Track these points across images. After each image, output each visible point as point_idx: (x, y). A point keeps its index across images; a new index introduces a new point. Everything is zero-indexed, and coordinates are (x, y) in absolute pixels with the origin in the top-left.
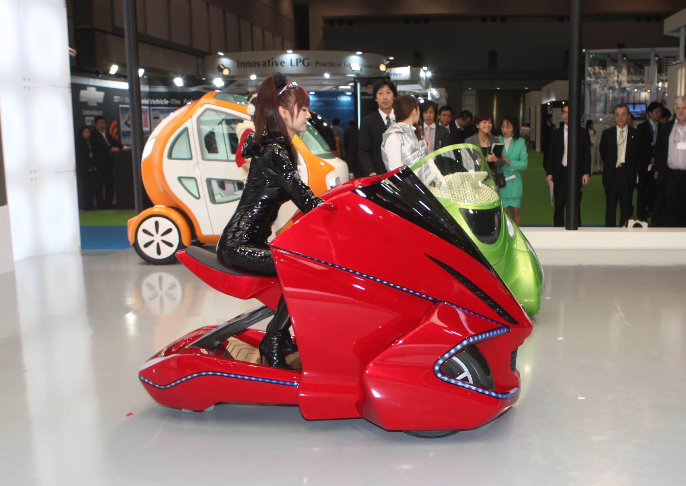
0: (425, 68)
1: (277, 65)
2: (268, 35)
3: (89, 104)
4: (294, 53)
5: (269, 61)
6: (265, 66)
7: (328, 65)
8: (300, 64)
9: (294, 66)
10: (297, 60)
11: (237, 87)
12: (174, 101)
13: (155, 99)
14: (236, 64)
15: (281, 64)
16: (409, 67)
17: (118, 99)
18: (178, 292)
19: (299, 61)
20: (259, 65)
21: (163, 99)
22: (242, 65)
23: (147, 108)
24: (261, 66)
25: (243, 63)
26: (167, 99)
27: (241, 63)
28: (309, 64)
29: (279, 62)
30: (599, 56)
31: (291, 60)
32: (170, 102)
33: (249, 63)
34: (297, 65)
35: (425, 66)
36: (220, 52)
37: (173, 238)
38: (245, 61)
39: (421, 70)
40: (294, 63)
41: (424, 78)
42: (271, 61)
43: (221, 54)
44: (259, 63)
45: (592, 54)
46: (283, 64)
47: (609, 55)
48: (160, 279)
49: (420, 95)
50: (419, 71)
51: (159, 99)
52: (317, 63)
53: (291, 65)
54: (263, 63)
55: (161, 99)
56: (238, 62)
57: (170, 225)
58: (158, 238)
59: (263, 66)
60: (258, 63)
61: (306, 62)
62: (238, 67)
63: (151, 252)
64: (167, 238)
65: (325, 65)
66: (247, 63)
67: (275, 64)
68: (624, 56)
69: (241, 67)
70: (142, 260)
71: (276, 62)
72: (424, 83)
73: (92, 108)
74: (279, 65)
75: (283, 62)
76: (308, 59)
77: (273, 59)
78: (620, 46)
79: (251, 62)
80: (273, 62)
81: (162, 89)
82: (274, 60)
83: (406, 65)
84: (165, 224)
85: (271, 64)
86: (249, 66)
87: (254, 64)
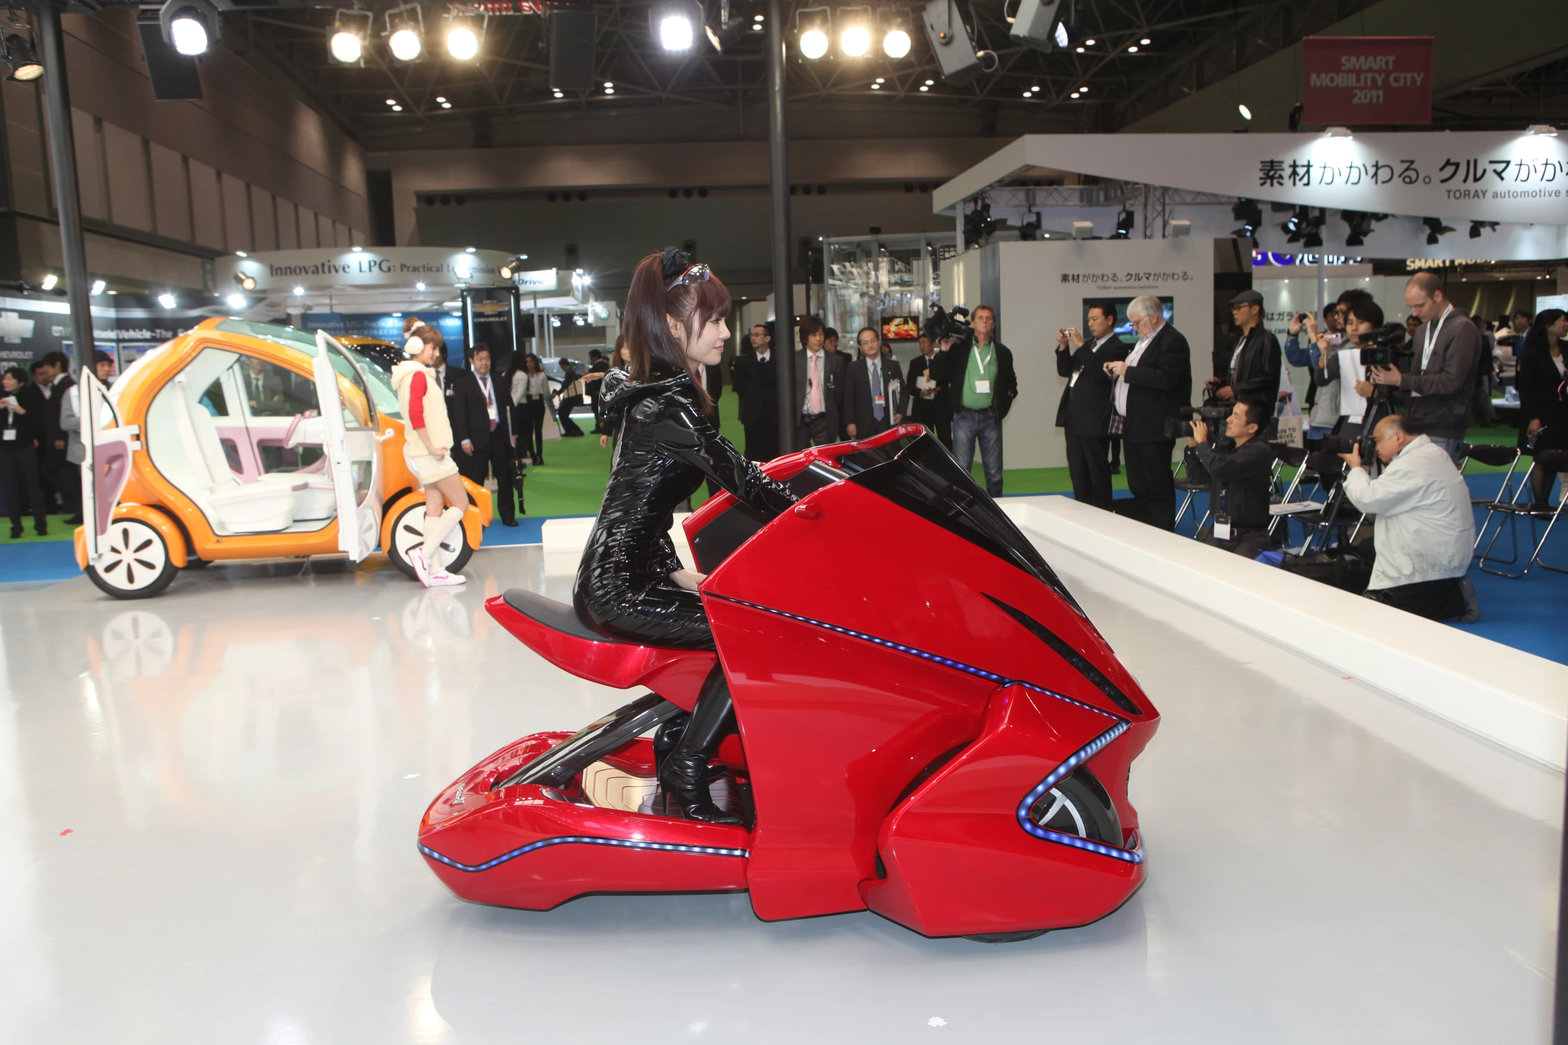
0: (580, 271)
1: (337, 271)
2: (326, 223)
3: (6, 340)
4: (364, 250)
5: (323, 265)
6: (318, 273)
7: (421, 269)
8: (375, 269)
9: (365, 272)
10: (370, 262)
11: (268, 308)
12: (161, 333)
13: (127, 330)
14: (269, 271)
15: (344, 269)
16: (554, 270)
17: (60, 331)
18: (167, 641)
19: (372, 264)
20: (306, 272)
21: (141, 330)
22: (279, 271)
23: (114, 344)
24: (310, 273)
25: (281, 269)
26: (148, 330)
27: (277, 269)
28: (389, 269)
29: (339, 266)
30: (844, 247)
31: (360, 263)
32: (154, 334)
33: (290, 268)
34: (370, 271)
35: (580, 267)
36: (240, 251)
37: (156, 554)
38: (283, 266)
39: (574, 274)
40: (365, 267)
41: (580, 288)
42: (327, 264)
43: (241, 254)
44: (307, 268)
45: (834, 244)
46: (347, 270)
47: (859, 245)
48: (135, 623)
49: (577, 314)
50: (571, 277)
51: (134, 331)
52: (403, 267)
53: (361, 271)
54: (314, 268)
55: (137, 330)
56: (271, 267)
57: (149, 534)
58: (128, 556)
59: (313, 272)
60: (304, 268)
61: (384, 266)
62: (272, 274)
63: (117, 579)
64: (144, 555)
65: (415, 269)
66: (286, 269)
67: (333, 270)
68: (881, 246)
69: (277, 275)
70: (102, 594)
71: (335, 267)
72: (579, 295)
73: (12, 347)
74: (341, 271)
75: (346, 267)
76: (388, 261)
77: (329, 261)
78: (875, 231)
79: (293, 267)
80: (329, 267)
81: (138, 313)
82: (332, 264)
83: (549, 267)
84: (139, 533)
85: (326, 269)
86: (291, 273)
87: (298, 271)
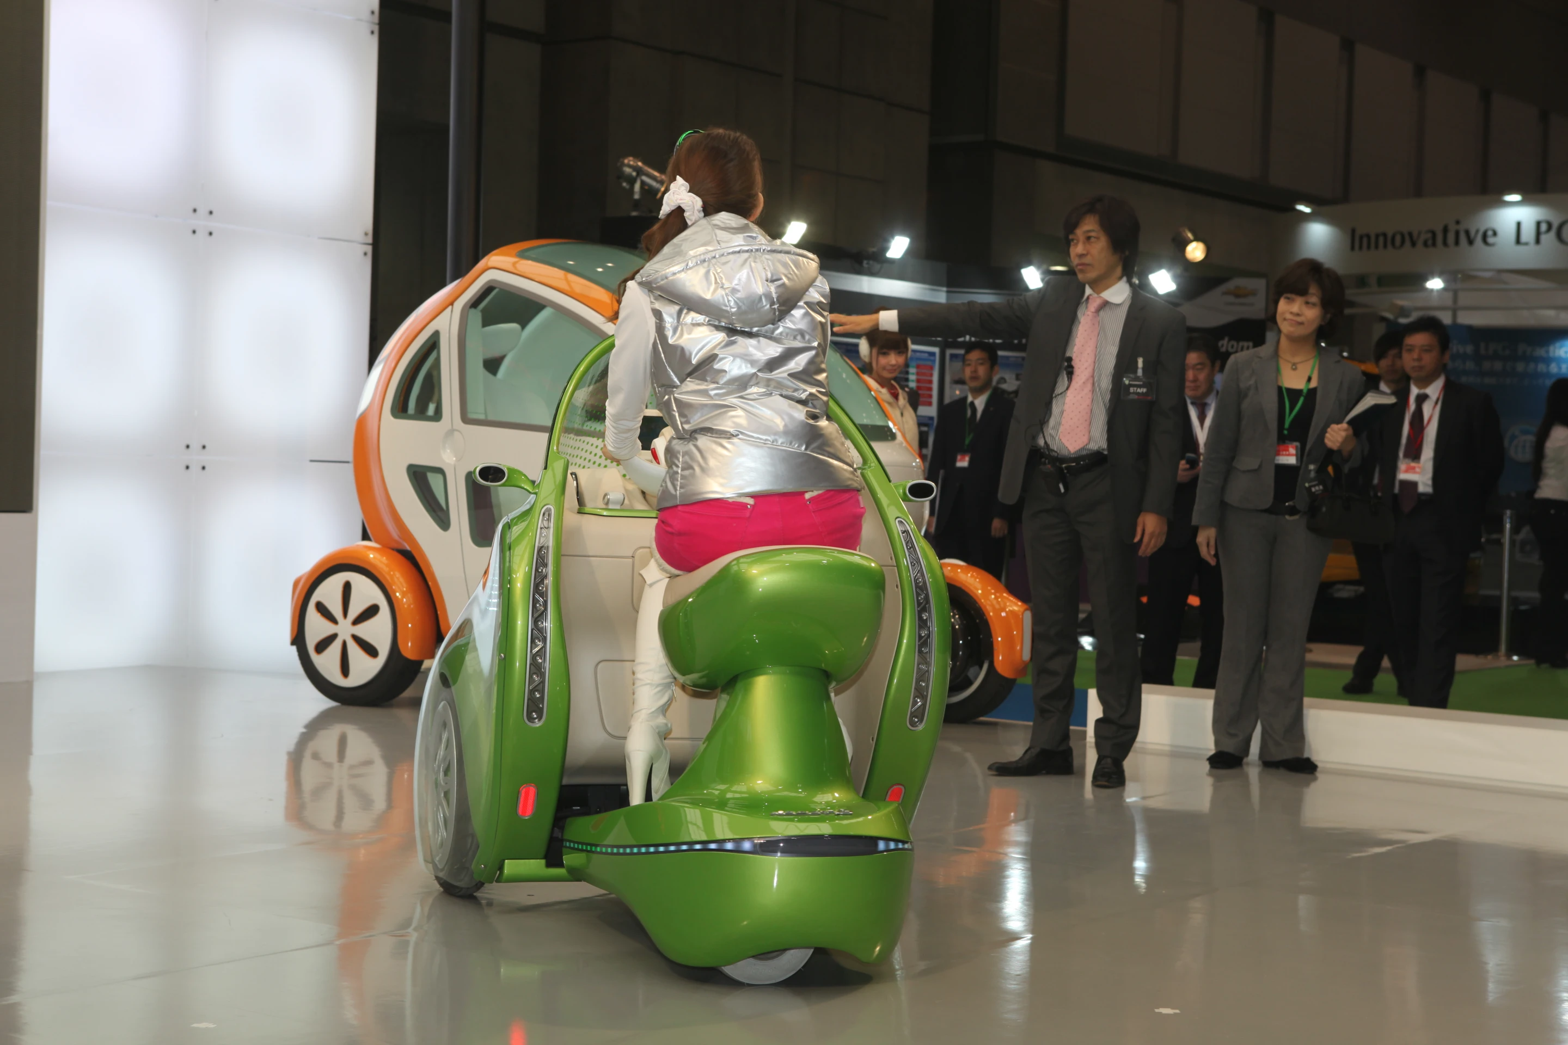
1: (1471, 242)
4: (1529, 201)
5: (1445, 230)
6: (1434, 244)
8: (1549, 239)
9: (1526, 244)
10: (1538, 224)
11: (1231, 299)
14: (1347, 241)
15: (1485, 237)
19: (1544, 227)
20: (1414, 244)
22: (1365, 240)
24: (1420, 243)
25: (1368, 235)
27: (1361, 238)
29: (1477, 231)
31: (1519, 225)
33: (1384, 236)
34: (1538, 241)
37: (380, 632)
38: (1374, 231)
40: (1528, 233)
42: (1452, 228)
43: (1304, 209)
44: (1415, 235)
46: (1491, 240)
53: (1518, 241)
54: (1429, 235)
56: (1352, 233)
57: (376, 595)
58: (345, 629)
59: (1425, 244)
60: (1410, 234)
61: (1565, 233)
62: (1353, 248)
63: (329, 667)
64: (365, 630)
66: (1377, 236)
67: (1463, 240)
69: (1361, 248)
71: (1467, 233)
74: (1479, 241)
75: (1490, 233)
77: (1458, 222)
79: (1389, 232)
80: (1457, 234)
82: (1462, 227)
84: (364, 593)
85: (1451, 238)
86: (1385, 245)
87: (1398, 240)
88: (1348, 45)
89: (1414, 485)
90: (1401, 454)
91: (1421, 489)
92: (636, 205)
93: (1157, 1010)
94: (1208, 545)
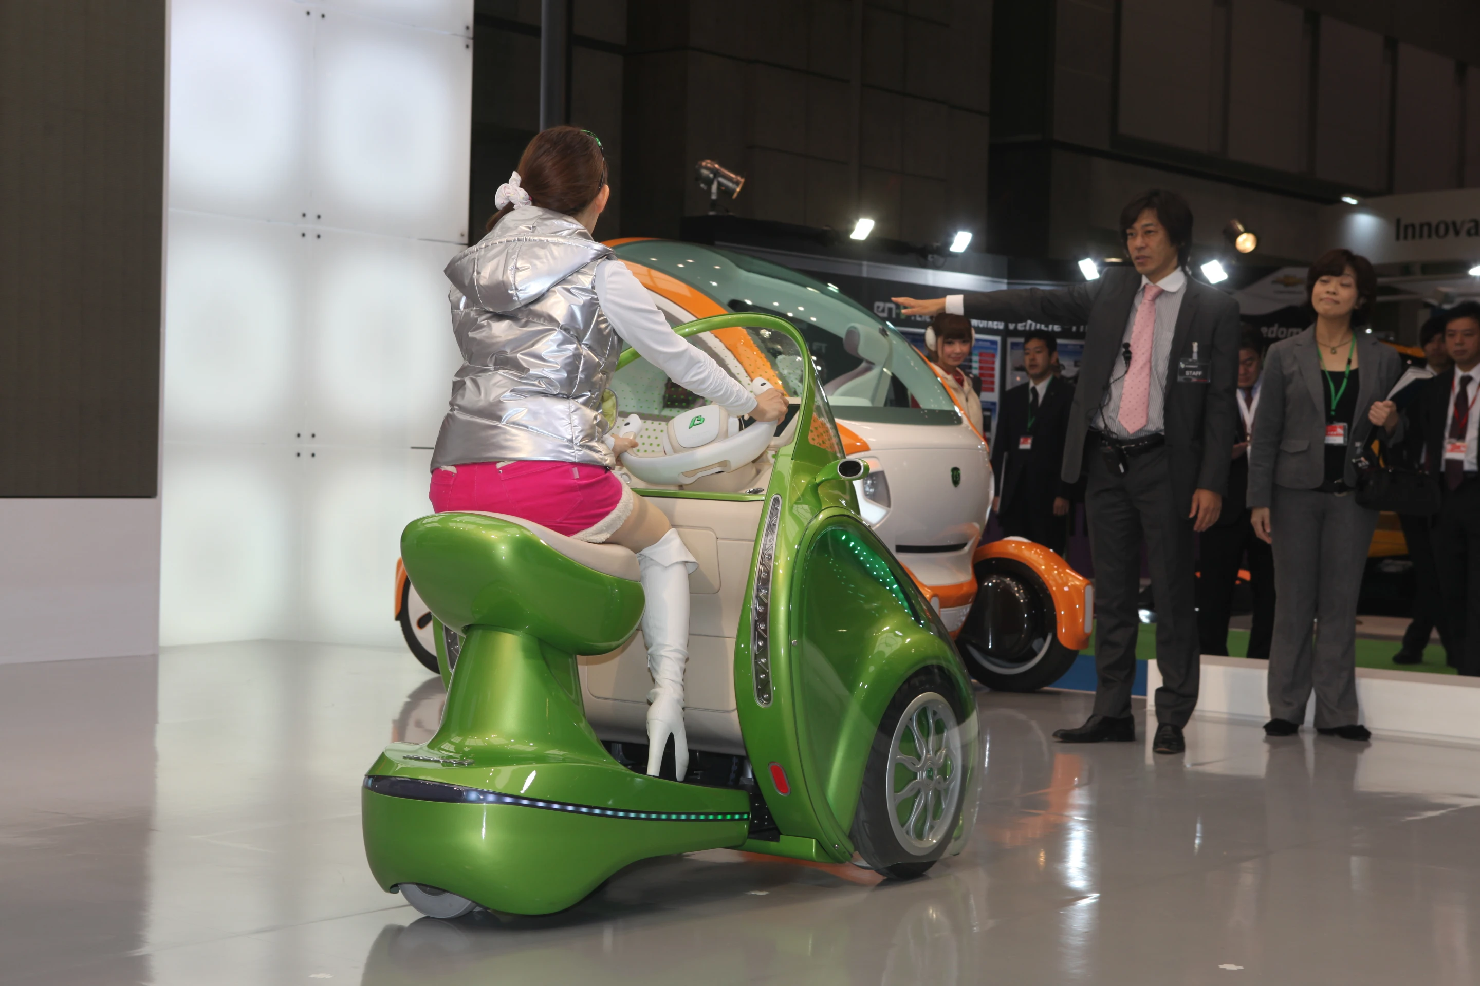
6: (1476, 233)
11: (1281, 287)
14: (1393, 232)
20: (1457, 233)
22: (1410, 230)
24: (1463, 233)
25: (1413, 225)
27: (1406, 227)
33: (1429, 225)
36: (1347, 196)
38: (1418, 221)
43: (1351, 201)
44: (1458, 225)
54: (1472, 225)
56: (1398, 222)
59: (1469, 233)
60: (1454, 224)
62: (1398, 238)
66: (1422, 226)
69: (1406, 238)
79: (1434, 222)
86: (1430, 236)
87: (1442, 229)
88: (1391, 44)
89: (1460, 463)
90: (1447, 434)
91: (1467, 467)
92: (714, 204)
93: (1221, 967)
94: (1263, 524)
